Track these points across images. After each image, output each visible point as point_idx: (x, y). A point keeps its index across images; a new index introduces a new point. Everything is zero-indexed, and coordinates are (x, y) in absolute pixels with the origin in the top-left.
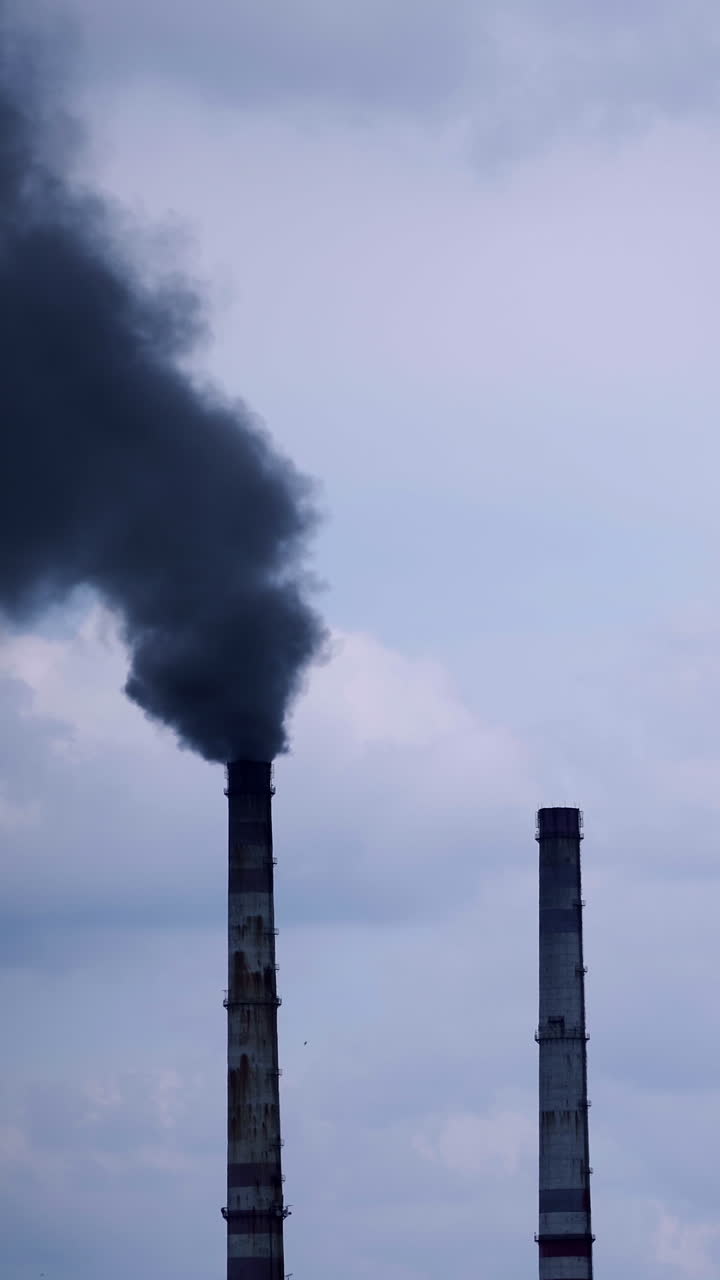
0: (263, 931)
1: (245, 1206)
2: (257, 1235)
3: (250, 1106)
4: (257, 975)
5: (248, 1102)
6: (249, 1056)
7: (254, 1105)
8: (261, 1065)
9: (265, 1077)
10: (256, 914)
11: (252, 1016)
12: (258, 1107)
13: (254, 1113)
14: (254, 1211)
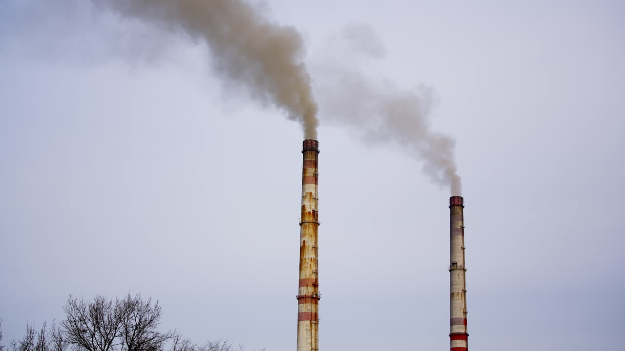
0: (312, 197)
1: (304, 293)
2: (307, 304)
3: (305, 258)
4: (309, 213)
5: (305, 257)
6: (306, 241)
7: (307, 258)
8: (310, 244)
9: (311, 248)
10: (310, 191)
11: (307, 227)
12: (308, 258)
13: (307, 261)
14: (306, 295)
